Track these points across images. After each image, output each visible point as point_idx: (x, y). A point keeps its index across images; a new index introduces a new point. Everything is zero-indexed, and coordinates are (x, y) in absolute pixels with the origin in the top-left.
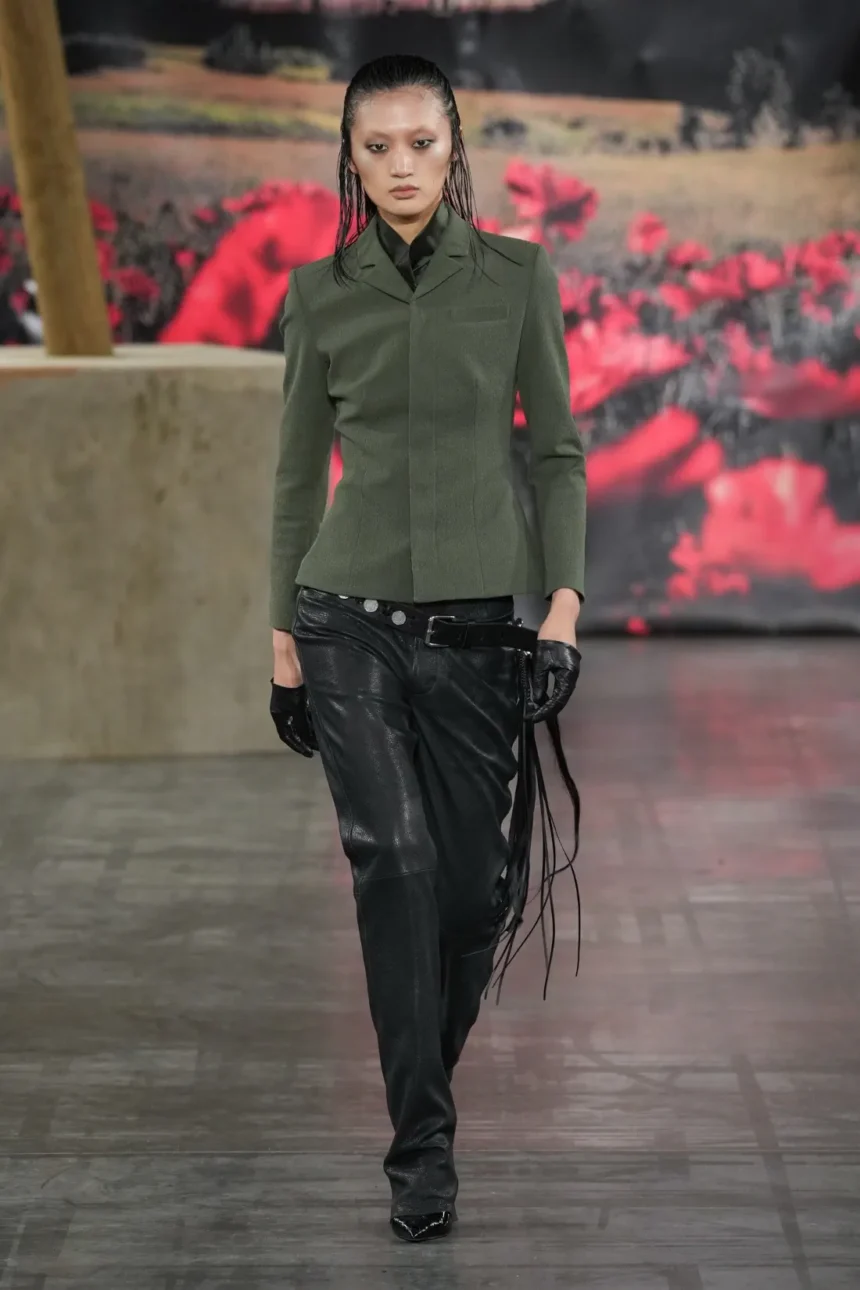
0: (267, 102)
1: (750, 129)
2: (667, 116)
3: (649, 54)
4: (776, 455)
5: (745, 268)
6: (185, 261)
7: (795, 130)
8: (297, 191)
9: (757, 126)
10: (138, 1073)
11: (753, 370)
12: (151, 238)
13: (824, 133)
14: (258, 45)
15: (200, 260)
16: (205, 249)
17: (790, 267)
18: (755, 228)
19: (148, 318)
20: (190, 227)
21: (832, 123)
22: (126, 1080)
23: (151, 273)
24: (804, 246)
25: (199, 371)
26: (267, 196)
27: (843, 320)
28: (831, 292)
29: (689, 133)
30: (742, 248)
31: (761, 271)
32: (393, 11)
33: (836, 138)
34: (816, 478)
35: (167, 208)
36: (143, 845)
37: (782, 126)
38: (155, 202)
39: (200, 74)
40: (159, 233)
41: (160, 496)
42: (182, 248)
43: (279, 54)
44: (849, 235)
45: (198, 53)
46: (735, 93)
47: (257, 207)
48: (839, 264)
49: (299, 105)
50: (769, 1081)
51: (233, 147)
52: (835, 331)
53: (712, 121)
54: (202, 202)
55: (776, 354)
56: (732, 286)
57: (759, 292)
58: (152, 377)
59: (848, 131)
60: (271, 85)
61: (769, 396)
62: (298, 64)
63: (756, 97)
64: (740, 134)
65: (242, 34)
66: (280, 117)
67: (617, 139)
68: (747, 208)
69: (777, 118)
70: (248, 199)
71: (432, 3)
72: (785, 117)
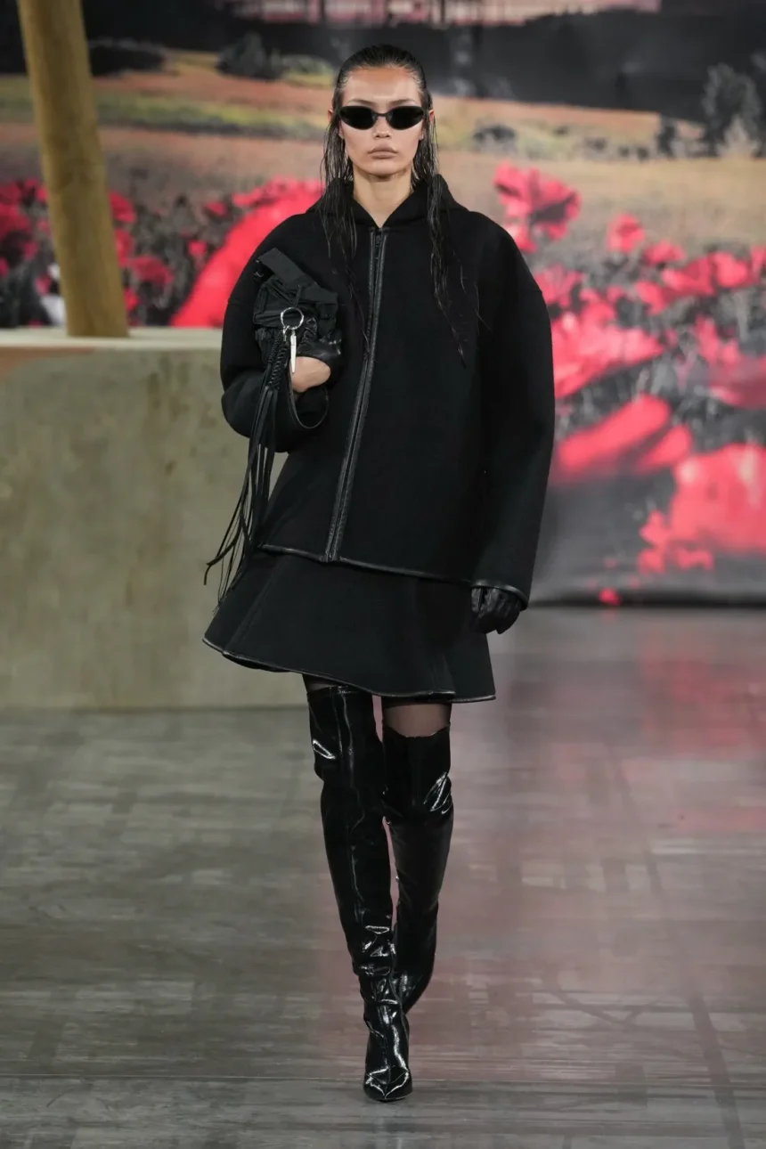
0: (275, 105)
1: (721, 138)
2: (645, 125)
3: (631, 68)
4: (739, 441)
5: (715, 267)
6: (197, 250)
7: (764, 141)
8: (302, 187)
9: (729, 135)
10: (138, 1002)
11: (721, 363)
12: (165, 229)
14: (268, 52)
15: (211, 250)
16: (215, 240)
17: (756, 268)
18: (724, 231)
19: (162, 303)
20: (202, 219)
22: (127, 1008)
23: (166, 261)
25: (208, 353)
26: (274, 193)
29: (665, 141)
30: (712, 249)
31: (730, 271)
32: (394, 24)
35: (181, 201)
36: (148, 791)
37: (751, 137)
38: (170, 197)
39: (216, 79)
40: (174, 224)
41: (170, 467)
42: (195, 238)
43: (286, 61)
45: (213, 59)
46: (710, 107)
47: (264, 202)
49: (306, 109)
50: (721, 1021)
53: (688, 131)
54: (213, 197)
55: (742, 347)
56: (703, 284)
57: (727, 290)
58: (165, 358)
60: (280, 89)
61: (735, 386)
62: (305, 70)
63: (728, 110)
64: (713, 141)
65: (254, 42)
66: (287, 120)
67: (599, 145)
68: (718, 212)
69: (747, 128)
70: (256, 194)
71: (430, 16)
72: (755, 128)
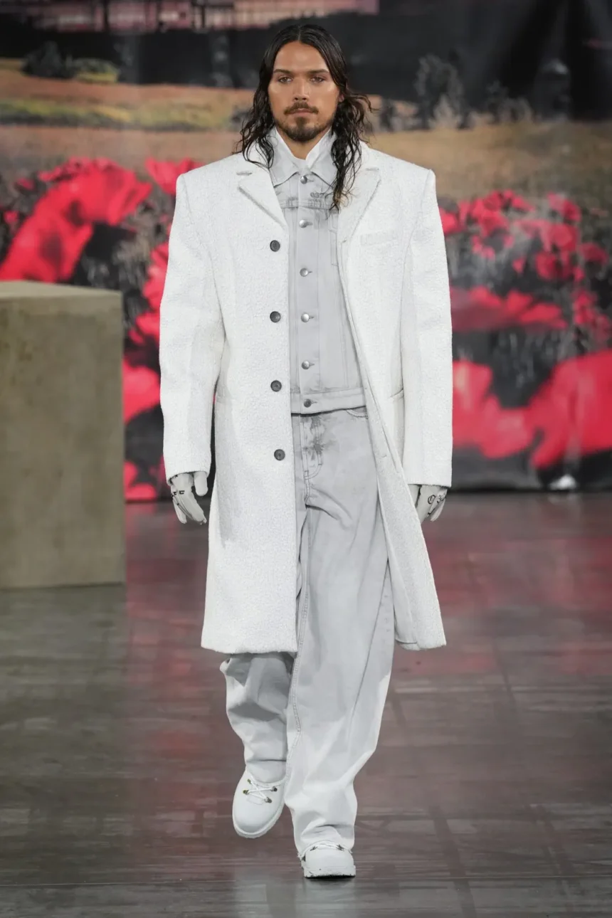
0: (70, 99)
1: (433, 116)
3: (356, 60)
6: (11, 218)
7: (466, 115)
8: (95, 165)
9: (437, 112)
13: (488, 117)
14: (63, 57)
15: (22, 218)
16: (25, 210)
17: (463, 217)
20: (15, 194)
21: (494, 109)
24: (473, 203)
25: (23, 301)
26: (72, 170)
27: (503, 256)
28: (495, 235)
29: (386, 118)
32: (164, 30)
33: (496, 121)
34: (485, 374)
37: (455, 113)
39: (20, 78)
42: (9, 209)
43: (79, 62)
44: (507, 193)
45: (19, 63)
46: (421, 88)
47: (64, 178)
48: (499, 214)
49: (95, 101)
50: (460, 826)
51: (45, 133)
52: (498, 265)
53: (403, 109)
54: (23, 174)
59: (505, 116)
60: (73, 86)
62: (94, 70)
63: (437, 91)
64: (424, 119)
65: (52, 48)
66: (81, 111)
69: (452, 106)
70: (58, 172)
71: (193, 23)
72: (457, 105)
